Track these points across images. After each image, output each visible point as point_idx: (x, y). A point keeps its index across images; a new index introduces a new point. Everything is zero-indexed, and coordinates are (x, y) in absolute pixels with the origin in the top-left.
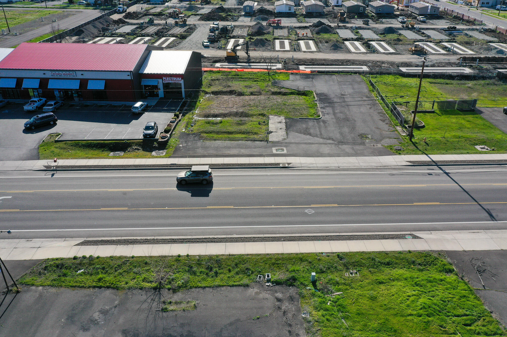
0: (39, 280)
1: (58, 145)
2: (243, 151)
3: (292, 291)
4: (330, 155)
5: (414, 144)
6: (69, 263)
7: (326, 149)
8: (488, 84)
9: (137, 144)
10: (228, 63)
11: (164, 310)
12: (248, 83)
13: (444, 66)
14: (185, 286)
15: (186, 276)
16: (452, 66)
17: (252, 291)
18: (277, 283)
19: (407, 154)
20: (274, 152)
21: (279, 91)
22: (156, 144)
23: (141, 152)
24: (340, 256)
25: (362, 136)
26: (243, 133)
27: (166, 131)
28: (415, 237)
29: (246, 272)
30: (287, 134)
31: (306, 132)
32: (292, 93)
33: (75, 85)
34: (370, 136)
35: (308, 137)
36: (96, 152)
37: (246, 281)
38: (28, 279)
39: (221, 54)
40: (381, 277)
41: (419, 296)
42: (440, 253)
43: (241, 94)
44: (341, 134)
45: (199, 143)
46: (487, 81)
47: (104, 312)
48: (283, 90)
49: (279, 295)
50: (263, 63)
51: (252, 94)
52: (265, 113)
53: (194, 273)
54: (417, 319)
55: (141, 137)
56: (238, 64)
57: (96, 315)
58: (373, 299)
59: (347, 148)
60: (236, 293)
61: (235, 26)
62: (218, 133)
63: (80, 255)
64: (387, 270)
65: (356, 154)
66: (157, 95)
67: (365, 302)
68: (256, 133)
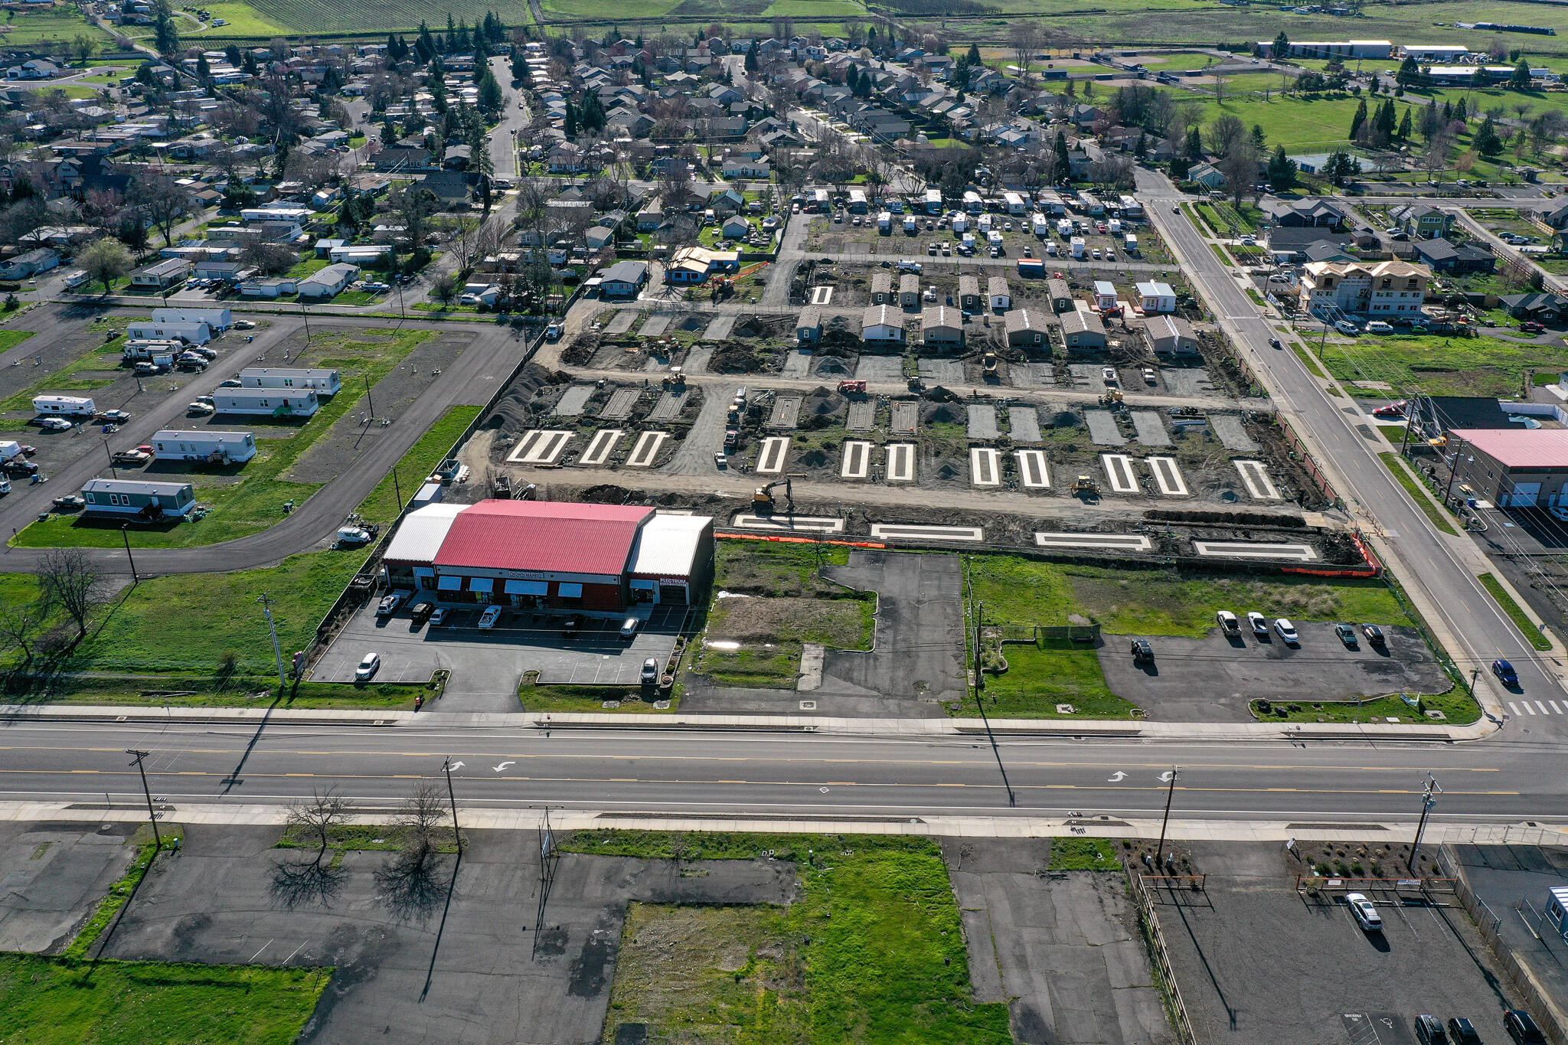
0: (573, 848)
1: (540, 690)
2: (764, 706)
3: (790, 865)
4: (868, 716)
5: (979, 700)
6: (594, 834)
7: (865, 706)
8: (1157, 579)
9: (636, 691)
10: (758, 514)
11: (682, 876)
12: (782, 570)
13: (1111, 532)
14: (699, 858)
15: (700, 849)
16: (1125, 533)
17: (756, 865)
18: (779, 858)
19: (962, 717)
20: (802, 707)
21: (827, 590)
22: (657, 693)
23: (640, 702)
24: (840, 837)
25: (919, 685)
26: (766, 674)
27: (669, 672)
28: (920, 821)
29: (753, 848)
30: (822, 679)
31: (848, 678)
32: (846, 596)
33: (541, 590)
34: (927, 686)
35: (849, 684)
36: (587, 701)
37: (752, 855)
38: (563, 847)
39: (744, 490)
40: (871, 856)
41: (898, 873)
42: (935, 838)
43: (771, 594)
44: (892, 680)
45: (710, 692)
46: (1156, 574)
47: (634, 876)
48: (834, 589)
49: (779, 868)
50: (813, 516)
51: (787, 594)
52: (799, 636)
53: (707, 847)
54: (888, 891)
55: (639, 681)
56: (774, 518)
57: (628, 877)
58: (858, 874)
59: (892, 704)
60: (742, 866)
61: (778, 393)
62: (734, 673)
63: (603, 827)
64: (880, 851)
65: (902, 714)
66: (651, 601)
67: (851, 876)
68: (783, 676)
